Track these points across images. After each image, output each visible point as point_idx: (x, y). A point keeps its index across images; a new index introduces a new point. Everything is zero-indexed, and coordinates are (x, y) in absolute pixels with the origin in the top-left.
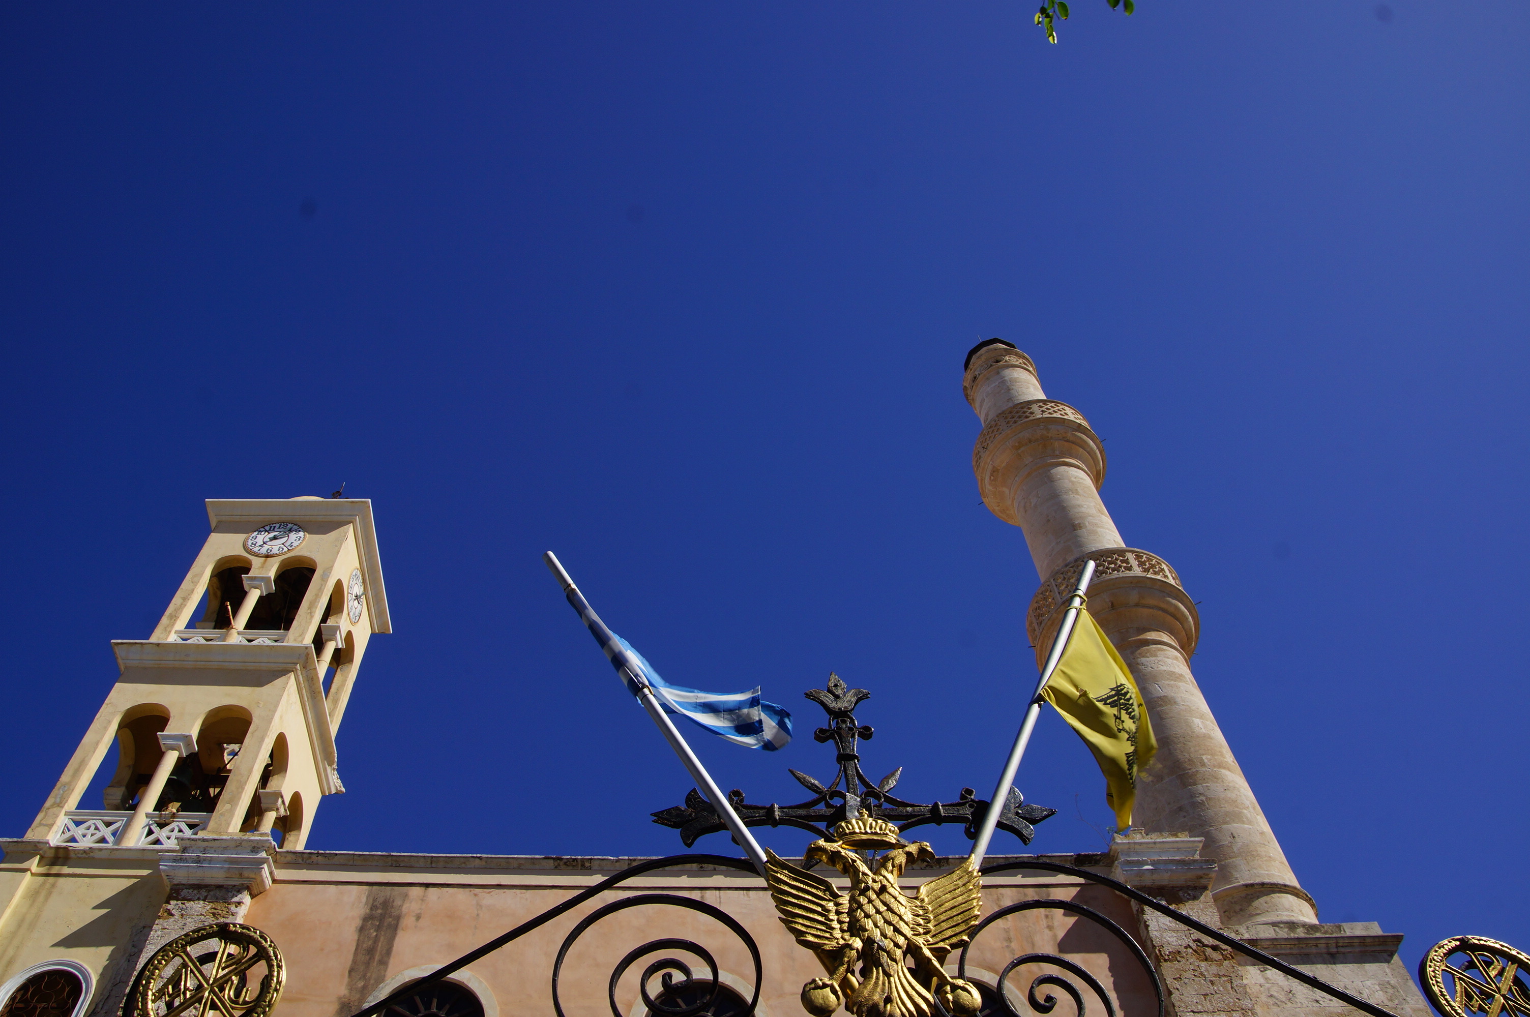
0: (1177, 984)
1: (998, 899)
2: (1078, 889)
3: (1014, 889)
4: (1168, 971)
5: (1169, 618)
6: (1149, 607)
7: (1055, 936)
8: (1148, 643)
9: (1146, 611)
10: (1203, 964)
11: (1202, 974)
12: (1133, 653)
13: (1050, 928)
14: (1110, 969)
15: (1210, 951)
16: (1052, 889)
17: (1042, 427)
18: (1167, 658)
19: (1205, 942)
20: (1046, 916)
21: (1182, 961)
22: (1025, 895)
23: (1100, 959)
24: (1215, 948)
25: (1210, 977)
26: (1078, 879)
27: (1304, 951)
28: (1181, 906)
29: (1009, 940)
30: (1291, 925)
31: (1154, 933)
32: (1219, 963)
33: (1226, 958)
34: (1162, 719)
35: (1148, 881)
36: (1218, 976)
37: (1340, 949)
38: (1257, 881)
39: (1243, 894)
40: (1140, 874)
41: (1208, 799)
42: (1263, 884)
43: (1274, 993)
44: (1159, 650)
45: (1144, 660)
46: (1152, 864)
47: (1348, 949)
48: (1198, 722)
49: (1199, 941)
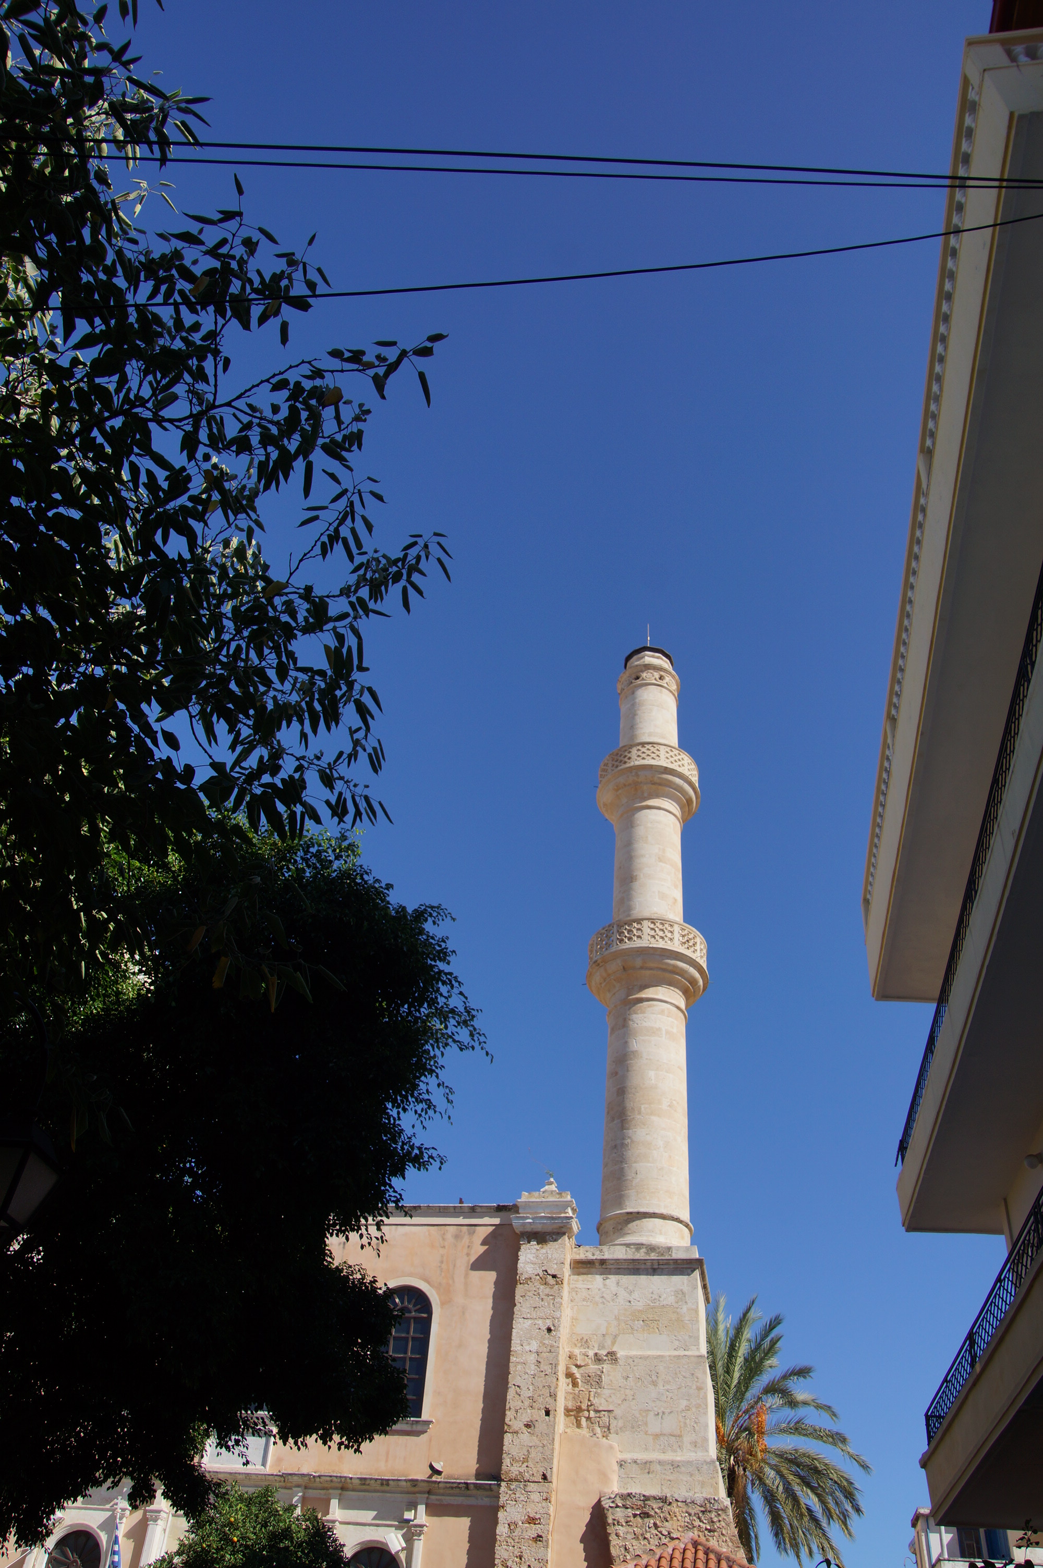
0: (521, 1300)
1: (444, 1234)
2: (494, 1227)
3: (455, 1227)
4: (519, 1290)
5: (667, 975)
6: (651, 969)
7: (469, 1260)
8: (641, 1000)
9: (648, 972)
10: (542, 1287)
11: (539, 1294)
12: (630, 1008)
13: (468, 1255)
14: (495, 1283)
15: (551, 1280)
16: (477, 1228)
17: (633, 774)
18: (653, 1013)
19: (549, 1272)
20: (469, 1247)
21: (531, 1284)
22: (461, 1231)
23: (491, 1276)
24: (554, 1276)
25: (542, 1296)
26: (497, 1221)
27: (637, 1267)
28: (545, 1246)
29: (442, 1262)
30: (639, 1246)
31: (520, 1265)
32: (552, 1287)
33: (557, 1283)
34: (628, 1071)
35: (528, 1229)
36: (548, 1295)
37: (662, 1267)
38: (635, 1210)
39: (625, 1218)
40: (524, 1224)
41: (632, 1141)
42: (638, 1213)
43: (605, 1295)
44: (649, 1006)
45: (634, 1016)
46: (532, 1219)
47: (665, 1267)
48: (652, 1074)
49: (546, 1271)
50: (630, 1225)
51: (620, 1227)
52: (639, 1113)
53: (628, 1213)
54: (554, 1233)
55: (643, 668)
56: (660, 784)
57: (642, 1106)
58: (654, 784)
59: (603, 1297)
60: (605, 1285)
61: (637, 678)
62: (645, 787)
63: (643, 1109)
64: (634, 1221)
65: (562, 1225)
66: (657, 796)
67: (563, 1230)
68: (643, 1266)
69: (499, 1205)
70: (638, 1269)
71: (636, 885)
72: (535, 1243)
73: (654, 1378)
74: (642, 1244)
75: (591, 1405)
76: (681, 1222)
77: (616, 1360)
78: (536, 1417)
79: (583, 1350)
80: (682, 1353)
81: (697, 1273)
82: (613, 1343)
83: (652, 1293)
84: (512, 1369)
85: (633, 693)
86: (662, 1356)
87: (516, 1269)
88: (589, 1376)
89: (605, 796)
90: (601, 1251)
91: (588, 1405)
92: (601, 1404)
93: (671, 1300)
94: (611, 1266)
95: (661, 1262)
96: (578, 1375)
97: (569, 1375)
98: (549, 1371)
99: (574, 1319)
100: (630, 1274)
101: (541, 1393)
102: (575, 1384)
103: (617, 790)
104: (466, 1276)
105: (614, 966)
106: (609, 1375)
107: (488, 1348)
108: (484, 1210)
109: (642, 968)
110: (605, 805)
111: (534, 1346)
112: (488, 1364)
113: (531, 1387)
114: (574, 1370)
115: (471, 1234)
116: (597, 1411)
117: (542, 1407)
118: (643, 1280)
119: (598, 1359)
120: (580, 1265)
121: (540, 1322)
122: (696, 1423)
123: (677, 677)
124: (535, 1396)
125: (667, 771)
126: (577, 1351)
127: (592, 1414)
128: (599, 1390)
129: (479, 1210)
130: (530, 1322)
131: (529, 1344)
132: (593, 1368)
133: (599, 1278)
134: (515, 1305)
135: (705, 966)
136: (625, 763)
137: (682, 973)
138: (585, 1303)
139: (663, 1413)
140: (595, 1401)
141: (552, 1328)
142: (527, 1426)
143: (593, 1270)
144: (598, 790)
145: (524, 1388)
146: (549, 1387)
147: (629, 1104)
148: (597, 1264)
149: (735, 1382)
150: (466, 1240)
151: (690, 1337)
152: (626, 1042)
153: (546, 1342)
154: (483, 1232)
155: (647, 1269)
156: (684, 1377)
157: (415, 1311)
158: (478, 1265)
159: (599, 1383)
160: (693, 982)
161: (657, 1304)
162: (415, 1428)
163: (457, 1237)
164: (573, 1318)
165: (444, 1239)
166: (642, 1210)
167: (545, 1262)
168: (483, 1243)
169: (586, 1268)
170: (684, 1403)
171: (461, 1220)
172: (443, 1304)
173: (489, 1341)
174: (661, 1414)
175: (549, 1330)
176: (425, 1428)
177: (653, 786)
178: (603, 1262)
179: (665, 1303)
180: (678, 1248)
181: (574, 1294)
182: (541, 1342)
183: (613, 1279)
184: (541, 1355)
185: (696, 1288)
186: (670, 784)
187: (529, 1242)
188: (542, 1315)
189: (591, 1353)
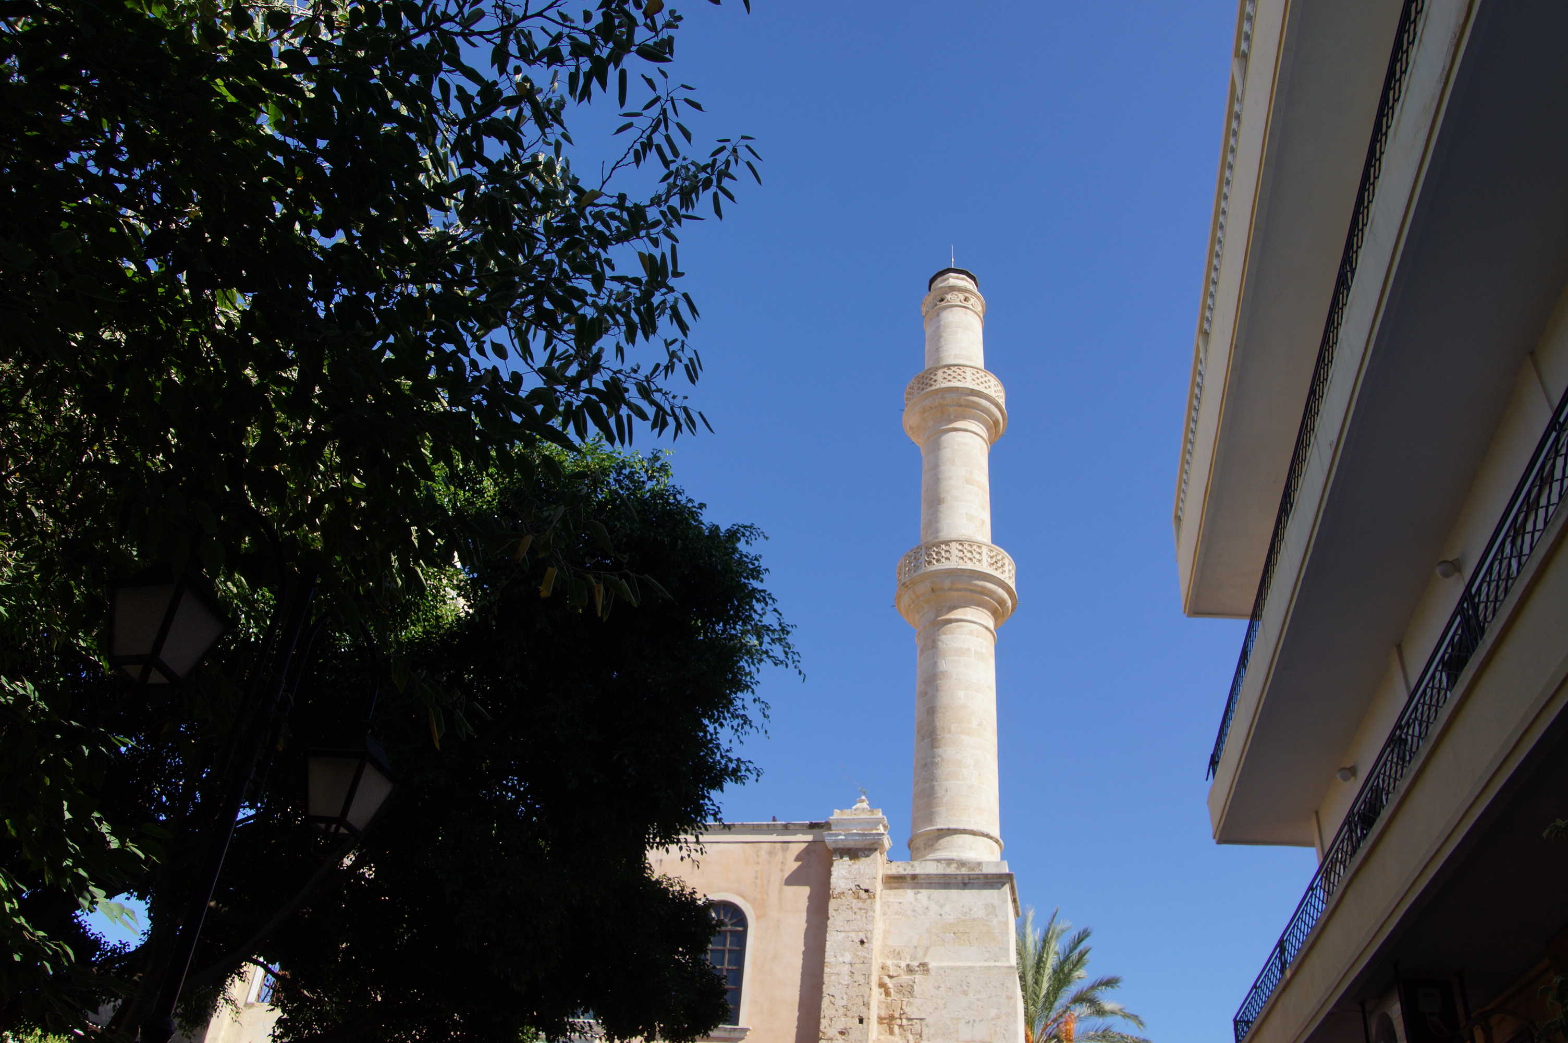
0: (834, 913)
1: (758, 851)
2: (807, 844)
3: (769, 844)
4: (833, 904)
5: (976, 596)
6: (959, 590)
7: (783, 876)
8: (950, 621)
9: (956, 594)
10: (855, 901)
11: (851, 908)
12: (939, 630)
13: (782, 870)
14: (809, 898)
15: (862, 893)
16: (791, 845)
17: (940, 396)
18: (962, 634)
19: (862, 887)
20: (782, 863)
21: (844, 898)
22: (774, 848)
23: (805, 891)
24: (866, 891)
25: (855, 910)
26: (810, 838)
27: (947, 881)
28: (857, 862)
29: (756, 878)
30: (949, 861)
31: (833, 880)
32: (864, 901)
33: (870, 897)
34: (937, 691)
35: (841, 845)
36: (860, 909)
37: (971, 881)
38: (946, 827)
39: (936, 834)
40: (836, 841)
41: (943, 760)
42: (949, 829)
43: (916, 909)
44: (959, 627)
45: (943, 637)
46: (845, 835)
47: (976, 881)
48: (961, 693)
49: (859, 886)
50: (941, 841)
51: (930, 843)
52: (949, 732)
53: (939, 830)
54: (866, 849)
55: (948, 291)
56: (966, 406)
57: (952, 726)
58: (960, 406)
59: (914, 911)
60: (916, 899)
61: (942, 300)
62: (951, 410)
63: (952, 728)
64: (944, 837)
65: (874, 841)
66: (964, 418)
67: (875, 846)
68: (954, 881)
69: (811, 823)
70: (949, 884)
71: (943, 507)
72: (848, 859)
73: (965, 987)
74: (953, 860)
75: (904, 1014)
76: (991, 838)
77: (928, 970)
78: (849, 1025)
79: (896, 962)
80: (992, 964)
81: (1007, 887)
82: (925, 955)
83: (963, 907)
84: (826, 979)
85: (938, 315)
86: (973, 967)
87: (829, 884)
88: (901, 986)
89: (911, 419)
90: (912, 866)
91: (900, 1014)
92: (913, 1013)
93: (981, 913)
94: (923, 881)
95: (972, 877)
96: (890, 985)
97: (882, 985)
98: (862, 981)
99: (887, 932)
100: (941, 889)
101: (854, 1002)
102: (887, 994)
103: (923, 413)
104: (781, 891)
105: (923, 588)
106: (921, 985)
107: (803, 959)
108: (797, 827)
109: (950, 589)
110: (911, 428)
111: (848, 957)
112: (803, 974)
113: (845, 997)
114: (887, 980)
115: (785, 850)
116: (909, 1019)
117: (856, 1015)
118: (954, 893)
119: (910, 970)
120: (892, 880)
121: (853, 934)
122: (1006, 1030)
123: (982, 299)
124: (849, 1005)
125: (973, 392)
126: (889, 963)
127: (905, 1022)
128: (911, 1000)
129: (792, 827)
130: (843, 934)
131: (843, 956)
132: (905, 978)
133: (910, 893)
134: (828, 918)
135: (1013, 587)
136: (931, 385)
137: (990, 594)
138: (897, 916)
139: (974, 1021)
140: (907, 1009)
141: (865, 940)
142: (842, 1033)
143: (905, 885)
144: (904, 414)
145: (838, 997)
146: (863, 996)
147: (939, 724)
148: (909, 879)
149: (1044, 992)
150: (779, 856)
151: (1000, 948)
152: (936, 663)
153: (859, 953)
154: (797, 849)
155: (957, 884)
156: (995, 987)
157: (731, 925)
158: (793, 880)
159: (911, 993)
160: (1002, 602)
161: (968, 917)
162: (733, 1035)
163: (771, 853)
164: (885, 931)
165: (758, 856)
166: (953, 826)
167: (857, 877)
168: (797, 859)
169: (898, 882)
170: (994, 1012)
171: (774, 837)
172: (758, 918)
173: (804, 953)
174: (971, 1022)
175: (862, 942)
176: (742, 1035)
177: (960, 409)
178: (914, 877)
179: (975, 916)
180: (988, 863)
181: (886, 908)
182: (854, 954)
183: (924, 893)
184: (854, 966)
185: (1006, 901)
186: (976, 406)
187: (841, 858)
188: (855, 928)
189: (903, 964)
